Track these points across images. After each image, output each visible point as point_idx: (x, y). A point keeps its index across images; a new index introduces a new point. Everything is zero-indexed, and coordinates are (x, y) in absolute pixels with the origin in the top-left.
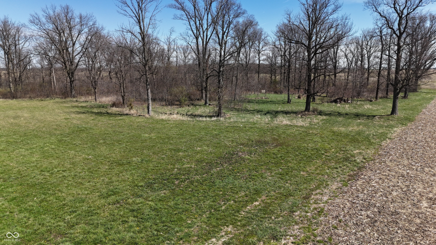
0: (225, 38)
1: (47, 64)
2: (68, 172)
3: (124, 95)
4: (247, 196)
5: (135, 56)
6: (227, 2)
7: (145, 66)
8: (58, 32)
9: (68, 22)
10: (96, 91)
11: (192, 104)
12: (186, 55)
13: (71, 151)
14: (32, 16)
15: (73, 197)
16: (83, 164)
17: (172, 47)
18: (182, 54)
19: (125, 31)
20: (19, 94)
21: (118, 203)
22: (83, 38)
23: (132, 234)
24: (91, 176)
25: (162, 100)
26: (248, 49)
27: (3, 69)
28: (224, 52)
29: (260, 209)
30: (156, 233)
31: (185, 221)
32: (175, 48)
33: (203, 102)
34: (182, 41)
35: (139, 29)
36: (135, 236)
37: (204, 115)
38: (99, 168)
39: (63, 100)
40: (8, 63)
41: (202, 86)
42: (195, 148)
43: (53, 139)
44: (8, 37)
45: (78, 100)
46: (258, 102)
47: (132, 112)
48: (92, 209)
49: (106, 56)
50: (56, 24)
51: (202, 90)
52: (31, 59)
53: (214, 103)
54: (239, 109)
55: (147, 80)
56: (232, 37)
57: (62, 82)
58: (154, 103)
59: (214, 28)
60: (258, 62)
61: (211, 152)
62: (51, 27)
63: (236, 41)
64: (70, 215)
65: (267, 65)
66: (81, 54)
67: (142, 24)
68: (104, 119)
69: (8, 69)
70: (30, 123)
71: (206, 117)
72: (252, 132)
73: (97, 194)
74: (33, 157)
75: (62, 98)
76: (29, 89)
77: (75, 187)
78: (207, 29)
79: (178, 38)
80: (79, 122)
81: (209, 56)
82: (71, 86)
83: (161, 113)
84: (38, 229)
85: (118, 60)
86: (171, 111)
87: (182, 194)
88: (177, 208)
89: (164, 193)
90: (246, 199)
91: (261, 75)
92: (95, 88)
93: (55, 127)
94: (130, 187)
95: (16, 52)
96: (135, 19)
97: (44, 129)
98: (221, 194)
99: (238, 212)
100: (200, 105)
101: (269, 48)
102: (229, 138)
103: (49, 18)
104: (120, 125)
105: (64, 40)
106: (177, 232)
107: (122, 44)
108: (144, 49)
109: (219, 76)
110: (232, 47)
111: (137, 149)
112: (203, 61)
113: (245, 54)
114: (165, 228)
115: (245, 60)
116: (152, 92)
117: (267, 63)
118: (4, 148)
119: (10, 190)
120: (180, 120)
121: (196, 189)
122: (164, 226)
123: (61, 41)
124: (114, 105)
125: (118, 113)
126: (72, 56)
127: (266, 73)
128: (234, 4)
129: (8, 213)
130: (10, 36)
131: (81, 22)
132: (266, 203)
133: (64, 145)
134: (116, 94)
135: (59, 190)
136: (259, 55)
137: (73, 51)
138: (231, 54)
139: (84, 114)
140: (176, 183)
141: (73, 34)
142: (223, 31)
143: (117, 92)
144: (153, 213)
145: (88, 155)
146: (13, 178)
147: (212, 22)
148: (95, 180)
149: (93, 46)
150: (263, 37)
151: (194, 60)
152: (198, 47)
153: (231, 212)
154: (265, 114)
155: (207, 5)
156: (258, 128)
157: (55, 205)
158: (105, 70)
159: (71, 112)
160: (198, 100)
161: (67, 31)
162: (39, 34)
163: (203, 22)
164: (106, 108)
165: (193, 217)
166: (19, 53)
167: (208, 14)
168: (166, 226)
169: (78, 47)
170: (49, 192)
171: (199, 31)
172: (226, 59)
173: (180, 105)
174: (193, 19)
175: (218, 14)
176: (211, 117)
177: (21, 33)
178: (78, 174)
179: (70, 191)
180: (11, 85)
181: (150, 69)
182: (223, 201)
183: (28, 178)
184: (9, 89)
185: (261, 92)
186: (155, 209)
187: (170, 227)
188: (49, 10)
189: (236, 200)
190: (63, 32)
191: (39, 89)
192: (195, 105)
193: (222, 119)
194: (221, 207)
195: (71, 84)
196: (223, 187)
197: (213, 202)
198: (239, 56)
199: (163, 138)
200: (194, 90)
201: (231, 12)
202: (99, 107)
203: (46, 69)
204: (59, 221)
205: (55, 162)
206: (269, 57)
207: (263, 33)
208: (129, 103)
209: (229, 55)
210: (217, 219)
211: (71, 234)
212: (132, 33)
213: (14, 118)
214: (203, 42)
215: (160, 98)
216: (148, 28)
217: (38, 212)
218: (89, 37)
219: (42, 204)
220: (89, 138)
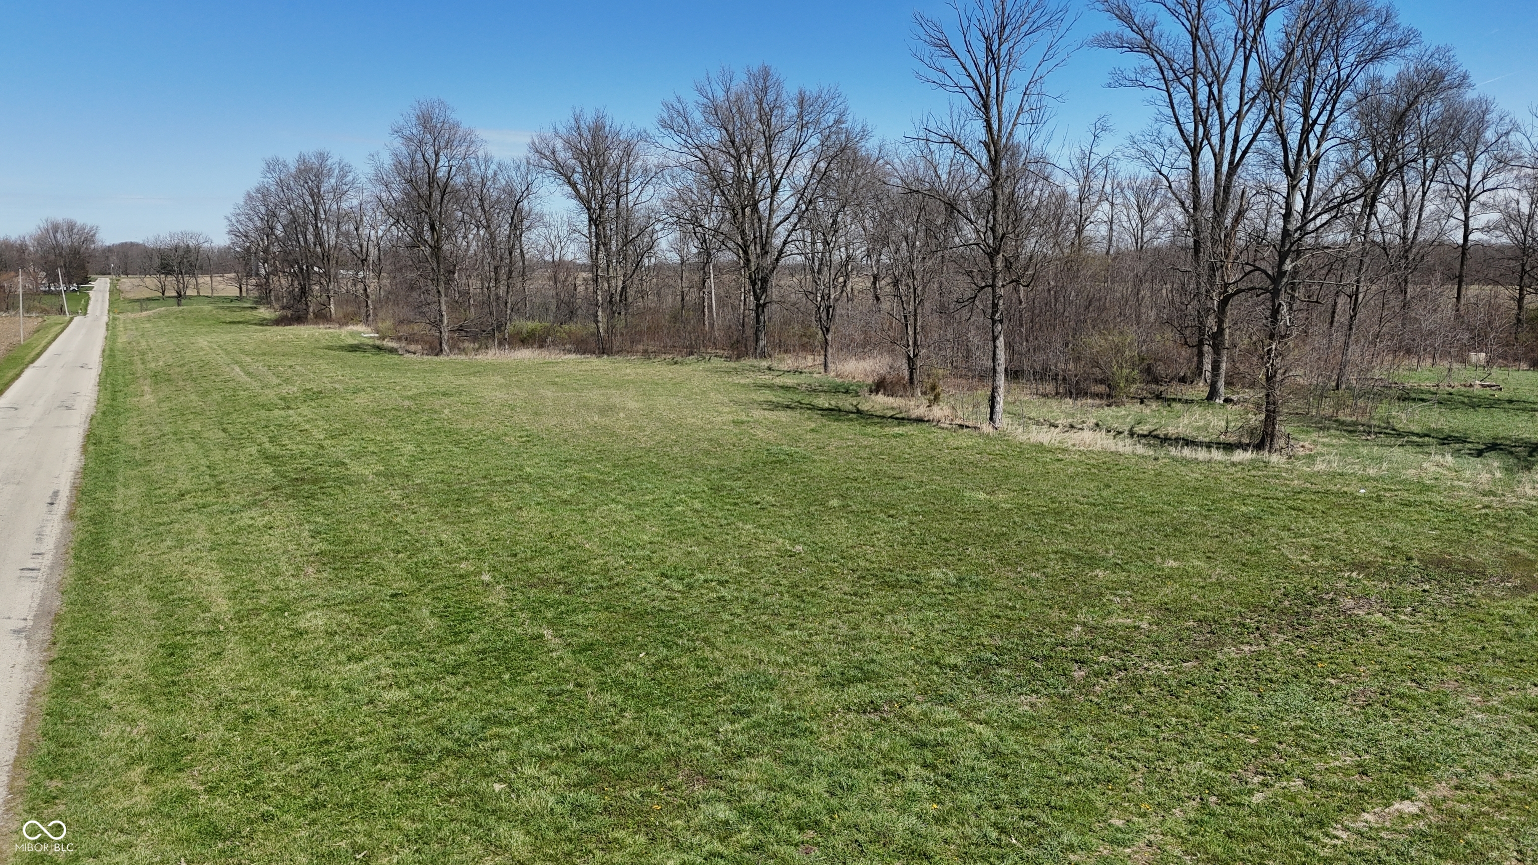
0: (1313, 143)
1: (695, 251)
2: (733, 587)
3: (915, 355)
4: (1365, 773)
5: (963, 222)
6: (1332, 6)
7: (992, 255)
8: (732, 152)
9: (765, 119)
10: (829, 337)
11: (1158, 397)
12: (1148, 213)
13: (745, 522)
14: (668, 107)
15: (744, 666)
16: (775, 568)
17: (1096, 185)
18: (1134, 213)
19: (933, 137)
20: (617, 343)
21: (876, 710)
22: (802, 168)
23: (914, 820)
24: (797, 608)
25: (1042, 375)
26: (1415, 187)
27: (583, 267)
28: (1306, 200)
29: (1423, 835)
30: (994, 835)
31: (1102, 816)
32: (1108, 188)
33: (1201, 389)
34: (1139, 162)
35: (984, 131)
36: (923, 831)
37: (1200, 438)
38: (822, 588)
39: (733, 365)
40: (597, 249)
41: (1201, 329)
42: (1158, 560)
43: (699, 483)
44: (601, 173)
45: (775, 365)
46: (1447, 402)
47: (939, 412)
48: (796, 714)
49: (868, 223)
50: (730, 128)
51: (1201, 343)
52: (655, 236)
53: (1248, 394)
54: (1355, 424)
55: (995, 306)
56: (1345, 141)
57: (735, 308)
58: (1013, 386)
59: (1271, 110)
60: (1458, 237)
61: (1220, 583)
62: (716, 136)
63: (1362, 153)
64: (732, 723)
65: (1501, 249)
66: (794, 219)
67: (994, 111)
68: (847, 431)
69: (595, 266)
70: (641, 429)
71: (1209, 446)
72: (1407, 521)
73: (813, 669)
74: (643, 530)
75: (728, 358)
76: (644, 326)
77: (752, 638)
78: (1239, 115)
79: (1119, 155)
80: (772, 436)
81: (1240, 214)
82: (758, 322)
83: (1038, 423)
84: (644, 748)
85: (906, 238)
86: (1073, 416)
87: (1097, 720)
88: (1076, 766)
89: (1032, 705)
90: (1359, 781)
91: (1472, 291)
92: (828, 330)
93: (705, 445)
94: (916, 662)
95: (618, 215)
96: (973, 95)
97: (676, 449)
98: (1253, 747)
99: (1321, 824)
100: (1186, 401)
101: (1517, 178)
102: (1303, 536)
103: (713, 110)
104: (896, 452)
105: (750, 176)
106: (1071, 848)
107: (921, 181)
108: (995, 196)
109: (1275, 294)
110: (1340, 178)
111: (946, 540)
112: (1212, 235)
113: (1400, 208)
114: (1030, 824)
115: (1398, 226)
116: (1009, 345)
117: (1505, 240)
118: (572, 495)
119: (580, 619)
120: (1104, 451)
121: (1151, 708)
122: (1022, 818)
123: (739, 180)
124: (880, 386)
125: (891, 413)
126: (768, 225)
127: (1497, 283)
128: (1362, 12)
129: (571, 687)
130: (605, 170)
131: (800, 116)
132: (1452, 813)
133: (727, 504)
134: (891, 352)
135: (706, 640)
136: (1466, 209)
137: (771, 211)
138: (1336, 208)
139: (789, 412)
140: (1076, 674)
141: (775, 156)
142: (1306, 116)
143: (893, 343)
144: (989, 765)
145: (794, 541)
146: (591, 585)
147: (1262, 88)
148: (810, 625)
149: (832, 194)
150: (1489, 135)
151: (1179, 231)
152: (1195, 183)
153: (1289, 818)
154: (1480, 453)
155: (1244, 28)
156: (1441, 508)
157: (692, 683)
158: (859, 270)
159: (754, 401)
160: (1183, 380)
161: (759, 149)
162: (683, 160)
163: (1225, 89)
164: (857, 394)
165: (1132, 808)
166: (624, 219)
167: (1247, 59)
168: (1030, 818)
169: (786, 198)
170: (680, 642)
171: (1205, 123)
172: (1311, 226)
173: (1110, 397)
174: (1187, 80)
175: (1290, 54)
176: (1229, 447)
177: (635, 160)
178: (761, 599)
179: (737, 649)
180: (600, 313)
181: (1008, 265)
182: (1257, 773)
183: (628, 592)
184: (594, 325)
185: (1464, 361)
186: (995, 754)
187: (1045, 825)
188: (715, 86)
189: (1317, 778)
190: (749, 152)
191: (669, 328)
192: (1169, 401)
193: (1275, 458)
194: (1251, 792)
195: (758, 316)
196: (1264, 721)
197: (1219, 767)
198: (1373, 213)
199: (1036, 510)
200: (1169, 344)
201: (1348, 44)
202: (835, 390)
203: (693, 268)
204: (702, 734)
205: (701, 553)
206: (1512, 217)
207: (1492, 117)
208: (928, 382)
209: (1324, 211)
210: (1229, 835)
211: (733, 780)
212: (957, 144)
213: (604, 411)
214: (1218, 167)
215: (1038, 368)
216: (1014, 125)
217: (649, 694)
218: (822, 165)
219: (659, 674)
220: (799, 487)
